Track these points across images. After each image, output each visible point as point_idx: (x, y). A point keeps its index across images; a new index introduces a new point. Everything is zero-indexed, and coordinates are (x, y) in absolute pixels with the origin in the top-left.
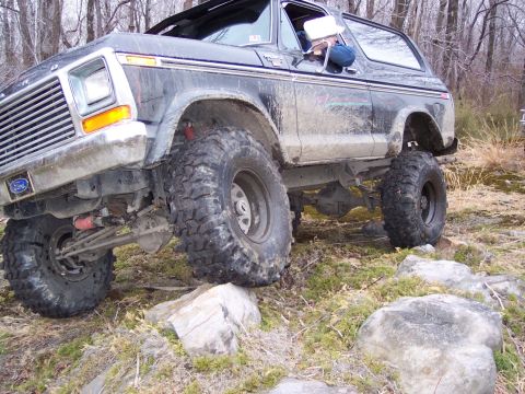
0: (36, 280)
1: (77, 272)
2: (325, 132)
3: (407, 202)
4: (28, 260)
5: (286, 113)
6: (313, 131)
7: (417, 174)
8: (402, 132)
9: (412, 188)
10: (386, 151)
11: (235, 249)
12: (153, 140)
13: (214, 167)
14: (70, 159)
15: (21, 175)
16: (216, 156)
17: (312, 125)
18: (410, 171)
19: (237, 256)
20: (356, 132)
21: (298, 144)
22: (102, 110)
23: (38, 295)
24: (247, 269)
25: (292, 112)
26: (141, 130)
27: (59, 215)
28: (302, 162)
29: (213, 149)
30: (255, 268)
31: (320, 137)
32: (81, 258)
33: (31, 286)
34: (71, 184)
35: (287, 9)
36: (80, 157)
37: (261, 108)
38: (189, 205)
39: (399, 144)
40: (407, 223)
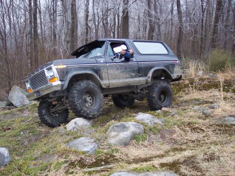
0: (46, 117)
1: (57, 115)
2: (119, 79)
3: (153, 97)
4: (44, 112)
5: (104, 75)
6: (114, 79)
7: (157, 88)
8: (151, 76)
9: (155, 93)
10: (145, 82)
11: (82, 109)
12: (63, 85)
13: (77, 91)
14: (46, 89)
15: (38, 92)
16: (78, 88)
17: (114, 77)
18: (154, 88)
19: (82, 111)
20: (132, 77)
21: (108, 82)
22: (53, 78)
23: (46, 121)
24: (85, 114)
25: (106, 74)
26: (59, 83)
27: (49, 101)
28: (110, 87)
29: (78, 86)
30: (88, 114)
31: (117, 80)
32: (58, 112)
33: (44, 118)
34: (48, 94)
35: (110, 44)
36: (48, 88)
37: (95, 74)
38: (71, 99)
39: (150, 80)
40: (154, 104)
